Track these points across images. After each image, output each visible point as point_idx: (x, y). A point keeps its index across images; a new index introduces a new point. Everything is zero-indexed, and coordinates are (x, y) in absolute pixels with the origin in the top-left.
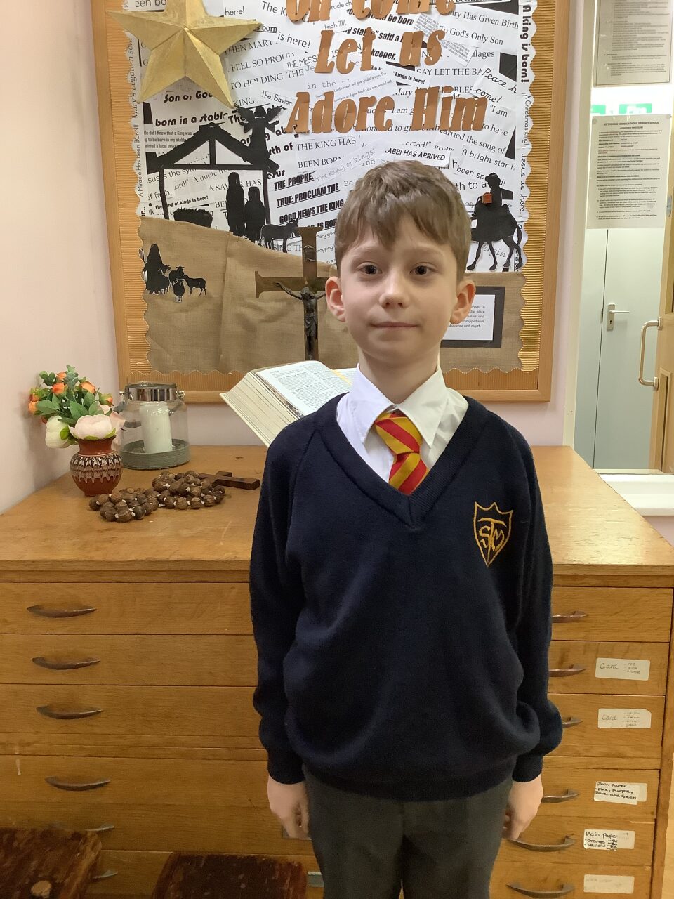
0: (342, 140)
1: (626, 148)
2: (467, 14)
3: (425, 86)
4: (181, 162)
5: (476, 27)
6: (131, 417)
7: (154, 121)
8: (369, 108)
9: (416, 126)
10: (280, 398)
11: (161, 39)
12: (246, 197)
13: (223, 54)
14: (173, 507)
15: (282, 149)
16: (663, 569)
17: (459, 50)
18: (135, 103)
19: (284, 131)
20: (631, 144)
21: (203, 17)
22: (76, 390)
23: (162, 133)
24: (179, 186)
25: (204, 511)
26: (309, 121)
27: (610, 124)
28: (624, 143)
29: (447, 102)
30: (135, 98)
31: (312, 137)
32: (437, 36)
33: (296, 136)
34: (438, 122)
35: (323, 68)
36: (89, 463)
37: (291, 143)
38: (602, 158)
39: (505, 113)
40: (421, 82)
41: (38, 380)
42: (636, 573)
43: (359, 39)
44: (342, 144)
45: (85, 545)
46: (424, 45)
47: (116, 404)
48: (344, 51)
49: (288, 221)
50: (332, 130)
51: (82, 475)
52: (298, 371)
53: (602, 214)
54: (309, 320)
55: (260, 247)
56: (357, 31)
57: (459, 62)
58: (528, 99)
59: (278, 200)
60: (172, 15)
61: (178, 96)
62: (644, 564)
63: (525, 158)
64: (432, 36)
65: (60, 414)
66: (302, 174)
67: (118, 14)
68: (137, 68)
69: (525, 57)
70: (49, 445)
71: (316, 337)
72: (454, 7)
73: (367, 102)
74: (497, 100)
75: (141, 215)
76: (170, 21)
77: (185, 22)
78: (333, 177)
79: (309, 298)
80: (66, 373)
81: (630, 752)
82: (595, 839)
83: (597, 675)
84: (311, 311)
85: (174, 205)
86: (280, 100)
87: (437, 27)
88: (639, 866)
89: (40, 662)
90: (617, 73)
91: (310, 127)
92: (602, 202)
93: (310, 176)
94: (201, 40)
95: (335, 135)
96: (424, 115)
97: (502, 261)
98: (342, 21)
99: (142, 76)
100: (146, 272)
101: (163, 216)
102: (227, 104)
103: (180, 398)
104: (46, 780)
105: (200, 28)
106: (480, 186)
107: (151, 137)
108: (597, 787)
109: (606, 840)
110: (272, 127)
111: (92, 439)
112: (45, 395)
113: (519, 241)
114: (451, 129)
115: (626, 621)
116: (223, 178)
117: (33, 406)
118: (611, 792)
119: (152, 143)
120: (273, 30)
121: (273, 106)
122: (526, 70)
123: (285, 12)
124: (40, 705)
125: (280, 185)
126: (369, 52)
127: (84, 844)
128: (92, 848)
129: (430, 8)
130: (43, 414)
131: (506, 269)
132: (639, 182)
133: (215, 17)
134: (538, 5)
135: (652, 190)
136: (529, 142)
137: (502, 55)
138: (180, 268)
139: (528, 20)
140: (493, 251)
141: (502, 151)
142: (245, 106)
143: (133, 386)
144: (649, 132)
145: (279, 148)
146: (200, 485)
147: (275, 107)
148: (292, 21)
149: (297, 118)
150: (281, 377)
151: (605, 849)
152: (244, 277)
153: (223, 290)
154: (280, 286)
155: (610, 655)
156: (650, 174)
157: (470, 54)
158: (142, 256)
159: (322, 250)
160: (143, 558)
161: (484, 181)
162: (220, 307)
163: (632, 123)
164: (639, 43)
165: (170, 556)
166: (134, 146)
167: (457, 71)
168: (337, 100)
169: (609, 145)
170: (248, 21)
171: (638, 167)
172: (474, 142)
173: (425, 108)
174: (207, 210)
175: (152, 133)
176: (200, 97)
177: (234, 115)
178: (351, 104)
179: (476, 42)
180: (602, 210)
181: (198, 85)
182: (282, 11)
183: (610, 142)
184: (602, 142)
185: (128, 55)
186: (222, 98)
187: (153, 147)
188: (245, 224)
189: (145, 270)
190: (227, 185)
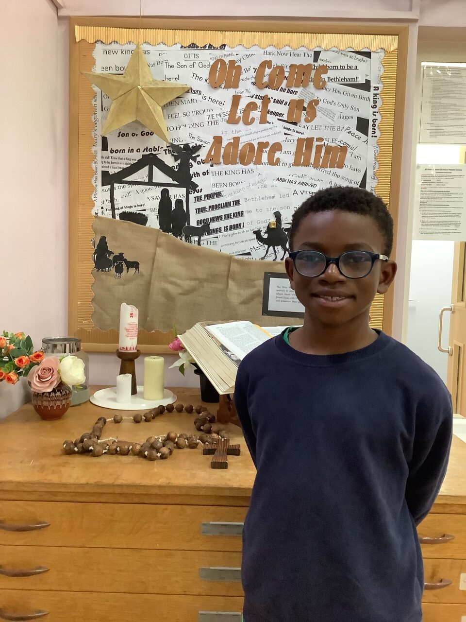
0: (244, 170)
1: (440, 186)
2: (335, 90)
3: (304, 137)
4: (127, 179)
5: (341, 99)
7: (109, 150)
8: (264, 149)
9: (296, 163)
11: (121, 93)
12: (173, 206)
13: (163, 106)
15: (201, 174)
17: (328, 113)
18: (96, 136)
19: (203, 162)
20: (443, 184)
21: (151, 80)
23: (114, 158)
24: (125, 196)
26: (222, 156)
27: (429, 169)
28: (439, 183)
29: (319, 148)
30: (97, 133)
31: (223, 167)
32: (314, 103)
33: (212, 166)
34: (312, 161)
35: (233, 120)
37: (208, 170)
38: (423, 192)
39: (359, 158)
40: (302, 133)
43: (259, 103)
44: (244, 173)
45: (43, 469)
46: (304, 109)
48: (248, 110)
49: (203, 224)
50: (236, 163)
53: (423, 230)
55: (181, 241)
56: (257, 97)
57: (328, 121)
58: (376, 149)
59: (196, 209)
60: (129, 78)
61: (128, 134)
63: (373, 188)
64: (310, 104)
66: (214, 192)
67: (89, 74)
68: (99, 114)
69: (374, 120)
72: (326, 85)
73: (263, 145)
74: (354, 148)
75: (95, 214)
76: (127, 81)
77: (139, 82)
78: (237, 195)
83: (461, 588)
85: (120, 209)
86: (202, 141)
87: (314, 97)
90: (437, 134)
91: (221, 160)
92: (423, 222)
93: (220, 194)
94: (149, 95)
95: (239, 166)
96: (303, 156)
98: (247, 90)
99: (103, 118)
100: (96, 256)
101: (111, 216)
102: (166, 140)
105: (149, 87)
107: (106, 160)
110: (194, 159)
114: (321, 167)
116: (157, 192)
119: (107, 165)
120: (199, 92)
121: (196, 144)
122: (375, 129)
123: (208, 81)
125: (198, 199)
126: (266, 111)
129: (309, 84)
132: (449, 209)
133: (159, 81)
135: (458, 215)
136: (375, 178)
137: (358, 118)
138: (121, 254)
139: (377, 96)
141: (357, 183)
142: (176, 143)
144: (454, 176)
145: (199, 174)
147: (198, 145)
148: (212, 87)
149: (212, 154)
152: (168, 262)
153: (152, 272)
156: (456, 205)
157: (337, 116)
158: (93, 243)
159: (226, 246)
160: (92, 481)
162: (149, 283)
163: (444, 170)
164: (449, 117)
166: (93, 166)
167: (327, 128)
168: (242, 143)
169: (428, 184)
170: (182, 85)
171: (448, 199)
172: (337, 176)
173: (304, 151)
174: (144, 214)
175: (107, 158)
176: (143, 135)
177: (167, 148)
178: (251, 146)
179: (341, 109)
180: (423, 227)
181: (143, 127)
182: (206, 80)
183: (429, 182)
184: (424, 182)
185: (93, 103)
186: (162, 136)
187: (108, 167)
188: (171, 225)
189: (94, 254)
190: (160, 197)
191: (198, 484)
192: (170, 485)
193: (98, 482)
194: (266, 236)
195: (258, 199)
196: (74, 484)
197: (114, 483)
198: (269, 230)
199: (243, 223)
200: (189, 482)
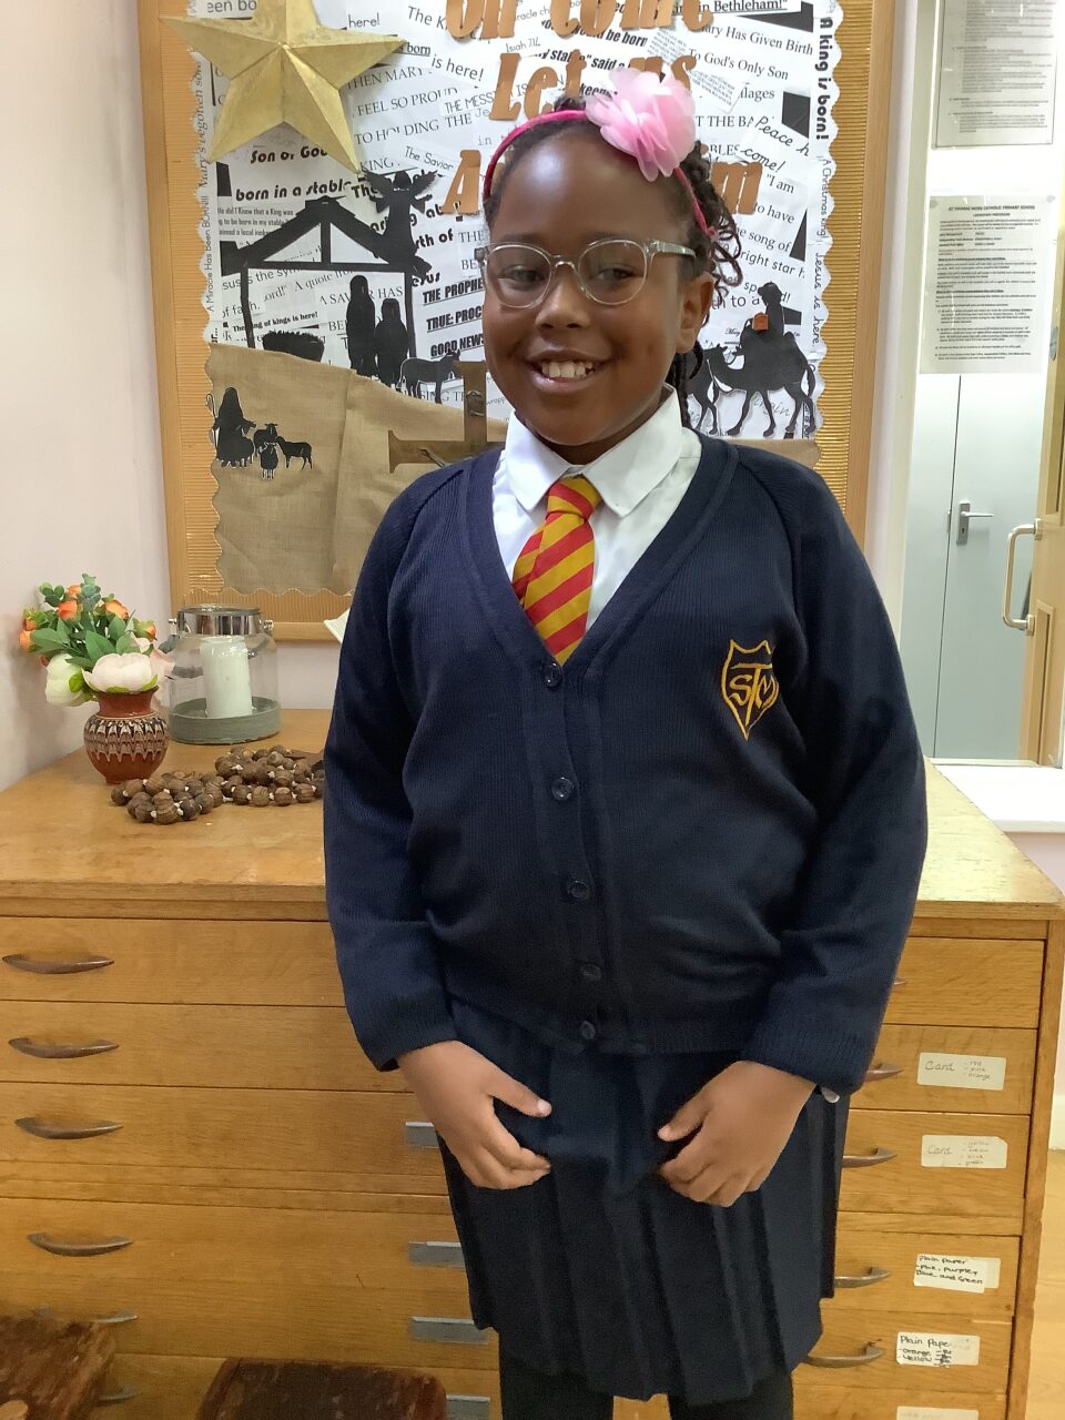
1: (983, 247)
2: (731, 30)
4: (276, 257)
5: (746, 51)
6: (185, 661)
7: (234, 193)
11: (248, 61)
12: (378, 316)
13: (343, 87)
14: (246, 803)
15: (436, 240)
16: (1027, 910)
17: (718, 88)
18: (205, 164)
19: (439, 211)
20: (990, 241)
21: (314, 28)
22: (95, 613)
23: (246, 212)
24: (272, 296)
25: (295, 809)
27: (958, 209)
28: (980, 239)
30: (205, 156)
32: (684, 65)
33: (459, 219)
35: (503, 112)
36: (113, 729)
37: (450, 230)
38: (944, 263)
39: (790, 188)
41: (37, 599)
42: (982, 916)
43: (560, 68)
45: (98, 859)
47: (161, 639)
48: (537, 87)
49: (444, 354)
51: (101, 749)
53: (944, 351)
55: (399, 394)
56: (556, 55)
57: (718, 106)
58: (828, 166)
59: (429, 321)
60: (264, 25)
61: (273, 154)
62: (997, 900)
64: (676, 64)
65: (70, 653)
66: (467, 279)
67: (180, 21)
68: (208, 110)
69: (823, 99)
70: (48, 700)
72: (712, 19)
75: (210, 340)
76: (260, 34)
77: (285, 35)
80: (82, 585)
81: (970, 1206)
82: (915, 1347)
83: (921, 1081)
85: (263, 325)
86: (434, 163)
87: (684, 50)
88: (984, 1393)
89: (23, 1045)
90: (968, 123)
92: (943, 332)
94: (309, 65)
97: (782, 421)
98: (534, 39)
99: (216, 120)
100: (217, 432)
101: (246, 343)
102: (349, 166)
103: (267, 631)
104: (30, 1237)
105: (310, 45)
106: (749, 301)
107: (228, 217)
108: (919, 1263)
109: (933, 1350)
110: (420, 205)
111: (118, 691)
112: (47, 620)
113: (811, 390)
115: (967, 994)
116: (341, 284)
117: (26, 637)
118: (942, 1272)
119: (230, 227)
120: (424, 51)
122: (824, 120)
123: (444, 23)
124: (20, 1117)
125: (432, 296)
126: (575, 89)
127: (86, 1342)
128: (99, 1351)
129: (673, 20)
130: (42, 650)
131: (789, 435)
132: (1003, 300)
133: (333, 30)
134: (844, 18)
135: (1023, 313)
136: (827, 234)
137: (786, 95)
139: (827, 42)
140: (768, 406)
141: (785, 247)
142: (378, 171)
143: (191, 611)
144: (1019, 223)
145: (431, 239)
146: (292, 769)
147: (426, 173)
148: (455, 38)
149: (460, 191)
151: (931, 1364)
152: (371, 441)
153: (338, 464)
154: (428, 455)
155: (941, 1047)
156: (1020, 289)
157: (737, 93)
158: (210, 404)
160: (190, 879)
161: (755, 295)
162: (332, 491)
163: (992, 208)
164: (1005, 80)
165: (234, 878)
166: (202, 232)
167: (715, 121)
169: (956, 242)
170: (384, 36)
171: (1001, 277)
174: (315, 335)
176: (308, 156)
177: (360, 184)
179: (746, 75)
180: (944, 344)
181: (303, 137)
182: (440, 22)
183: (958, 237)
184: (947, 237)
185: (195, 87)
186: (342, 156)
187: (232, 233)
188: (376, 358)
189: (215, 428)
190: (349, 295)
193: (202, 880)
196: (155, 886)
197: (232, 882)
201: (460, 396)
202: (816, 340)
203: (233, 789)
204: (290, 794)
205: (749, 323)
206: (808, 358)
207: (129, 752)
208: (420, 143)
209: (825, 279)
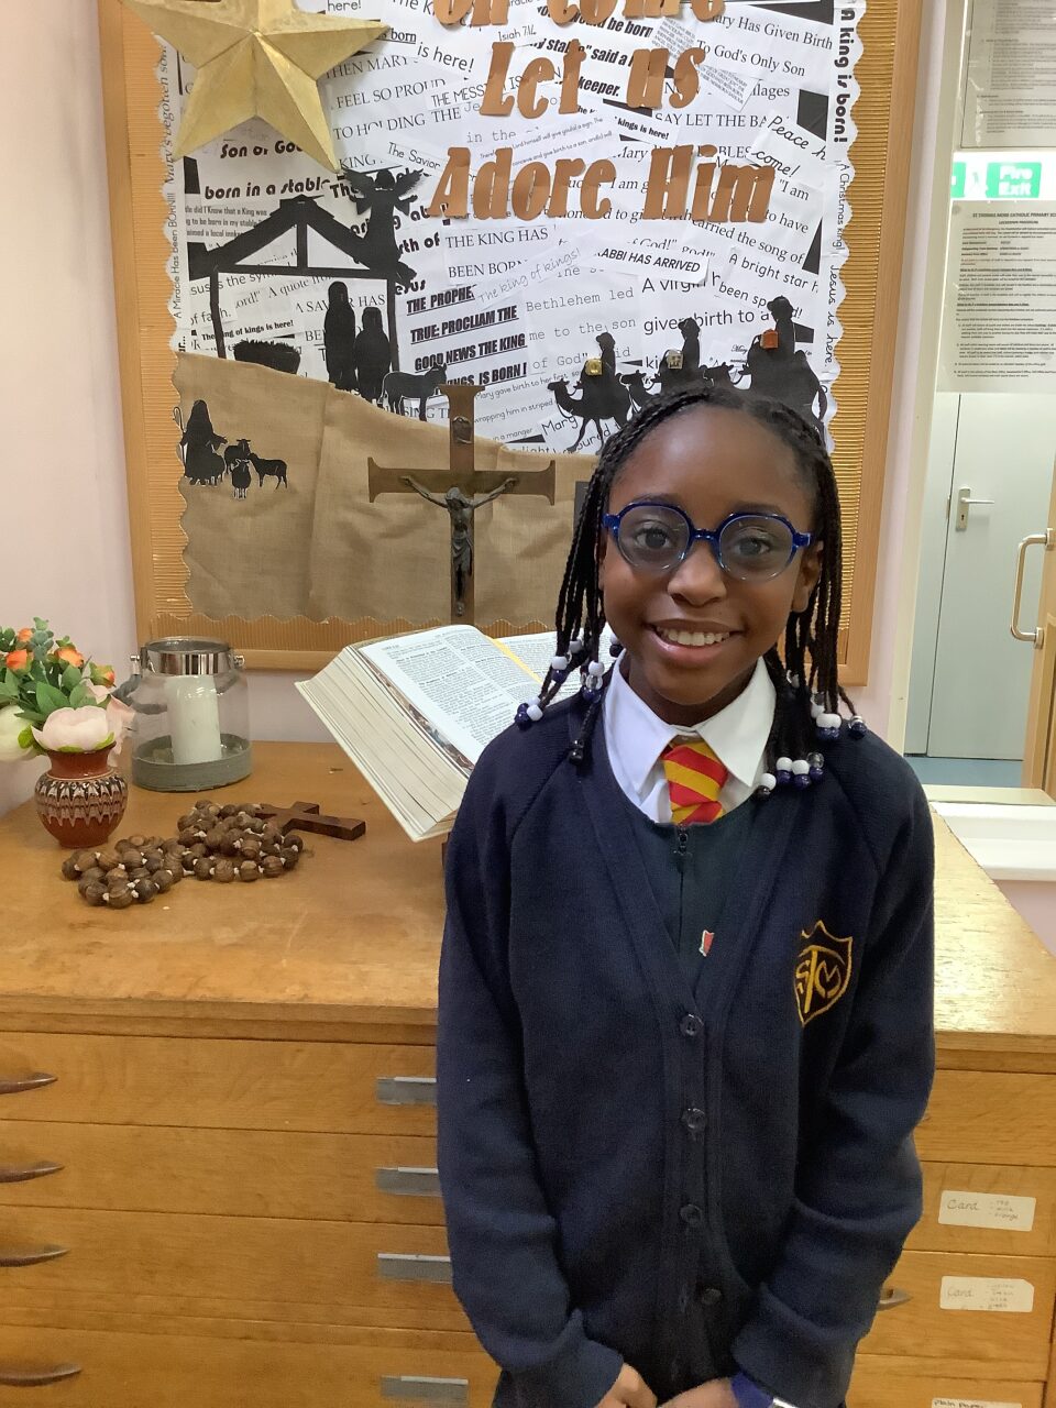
0: (523, 233)
1: (1007, 258)
2: (744, 21)
3: (669, 144)
4: (247, 261)
5: (761, 44)
7: (203, 190)
8: (572, 179)
9: (652, 211)
10: (399, 697)
11: (215, 49)
12: (359, 325)
13: (322, 76)
14: (209, 877)
15: (421, 245)
17: (729, 83)
18: (171, 158)
19: (426, 214)
20: (1017, 251)
21: (289, 12)
22: (48, 661)
23: (216, 211)
24: (244, 302)
25: (264, 886)
27: (983, 215)
28: (1006, 248)
29: (705, 172)
30: (171, 149)
31: (474, 226)
32: (692, 58)
33: (446, 222)
34: (689, 206)
35: (495, 106)
37: (437, 234)
38: (967, 273)
39: (804, 195)
40: (663, 135)
43: (557, 59)
44: (524, 238)
45: (42, 960)
46: (669, 73)
47: (120, 683)
48: (532, 79)
50: (507, 215)
51: (53, 812)
52: (432, 645)
53: (964, 368)
54: (458, 544)
55: (380, 409)
56: (554, 45)
57: (727, 104)
58: (845, 172)
59: (413, 332)
60: (234, 8)
61: (244, 149)
63: (837, 272)
64: (683, 59)
65: (19, 705)
66: (454, 287)
68: (174, 99)
69: (842, 98)
71: (471, 571)
72: (723, 8)
73: (567, 168)
74: (791, 171)
75: (177, 349)
76: (230, 19)
77: (257, 21)
78: (507, 294)
79: (459, 505)
80: (33, 630)
81: (992, 1349)
83: (942, 1220)
84: (462, 527)
85: (234, 333)
86: (421, 161)
87: (692, 42)
90: (1000, 127)
91: (470, 209)
92: (963, 347)
93: (469, 292)
94: (286, 56)
95: (513, 222)
96: (666, 194)
98: (530, 27)
99: (182, 111)
100: (186, 447)
101: (216, 352)
102: (328, 165)
103: (237, 666)
105: (284, 31)
106: (758, 317)
107: (197, 216)
110: (404, 207)
111: (70, 750)
113: (822, 412)
114: (711, 219)
115: (996, 1130)
116: (319, 290)
119: (198, 228)
120: (409, 38)
121: (407, 169)
122: (843, 121)
123: (431, 7)
125: (417, 305)
126: (574, 81)
129: (681, 9)
132: (1028, 315)
133: (309, 14)
134: (867, 9)
135: (1049, 328)
136: (844, 245)
137: (802, 93)
139: (849, 35)
141: (798, 258)
142: (359, 169)
143: (156, 646)
144: (1047, 231)
145: (416, 243)
146: (261, 832)
147: (411, 171)
148: (443, 24)
149: (447, 192)
150: (404, 657)
152: (351, 459)
153: (315, 485)
154: (410, 484)
155: (966, 1185)
156: (1047, 302)
157: (748, 90)
158: (178, 419)
159: (487, 419)
160: (140, 992)
161: (765, 310)
162: (309, 511)
163: (1020, 215)
164: (1038, 77)
166: (168, 231)
167: (725, 119)
168: (517, 163)
169: (980, 251)
170: (366, 22)
171: (1027, 290)
172: (750, 242)
173: (668, 181)
174: (290, 345)
175: (199, 210)
176: (283, 151)
177: (339, 182)
178: (541, 170)
179: (758, 70)
180: (964, 360)
181: (278, 133)
182: (426, 6)
183: (983, 246)
184: (968, 246)
185: (160, 74)
186: (318, 154)
187: (200, 233)
188: (356, 371)
189: (182, 444)
190: (327, 303)
191: (366, 998)
192: (306, 1002)
193: (152, 993)
194: (578, 395)
195: (560, 304)
196: (101, 1000)
197: (185, 996)
198: (586, 380)
199: (525, 364)
200: (349, 994)
201: (446, 413)
202: (829, 360)
203: (195, 862)
204: (257, 869)
205: (757, 340)
206: (820, 378)
207: (84, 816)
208: (405, 139)
209: (841, 293)
